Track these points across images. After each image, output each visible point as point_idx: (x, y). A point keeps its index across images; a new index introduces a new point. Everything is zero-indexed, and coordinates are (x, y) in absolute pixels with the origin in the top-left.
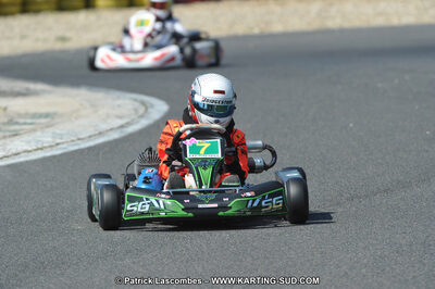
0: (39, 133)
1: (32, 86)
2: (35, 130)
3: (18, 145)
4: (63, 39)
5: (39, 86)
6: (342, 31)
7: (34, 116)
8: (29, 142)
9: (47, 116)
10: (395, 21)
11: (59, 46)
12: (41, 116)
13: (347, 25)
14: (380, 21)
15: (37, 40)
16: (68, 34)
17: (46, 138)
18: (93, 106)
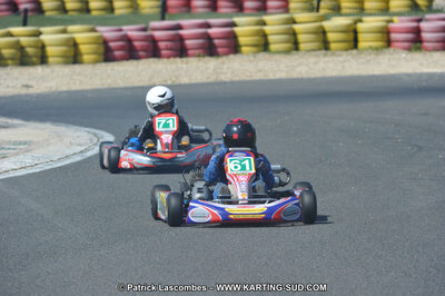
0: (22, 156)
1: (10, 121)
2: (17, 154)
3: (7, 164)
4: (27, 86)
5: (16, 121)
6: (232, 83)
7: (15, 143)
8: (15, 163)
9: (25, 143)
10: (271, 77)
11: (24, 91)
12: (20, 143)
13: (237, 79)
14: (259, 76)
15: (8, 87)
16: (30, 83)
17: (27, 159)
18: (59, 136)
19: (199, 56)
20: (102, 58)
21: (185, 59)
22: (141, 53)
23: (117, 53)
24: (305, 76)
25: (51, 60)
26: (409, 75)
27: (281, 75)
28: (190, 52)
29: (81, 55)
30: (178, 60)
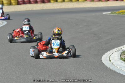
10: (56, 8)
13: (47, 8)
14: (53, 8)
19: (40, 3)
20: (17, 4)
21: (37, 4)
22: (27, 3)
23: (21, 3)
24: (64, 8)
25: (5, 4)
26: (88, 7)
27: (58, 8)
28: (39, 2)
29: (12, 3)
30: (35, 4)
